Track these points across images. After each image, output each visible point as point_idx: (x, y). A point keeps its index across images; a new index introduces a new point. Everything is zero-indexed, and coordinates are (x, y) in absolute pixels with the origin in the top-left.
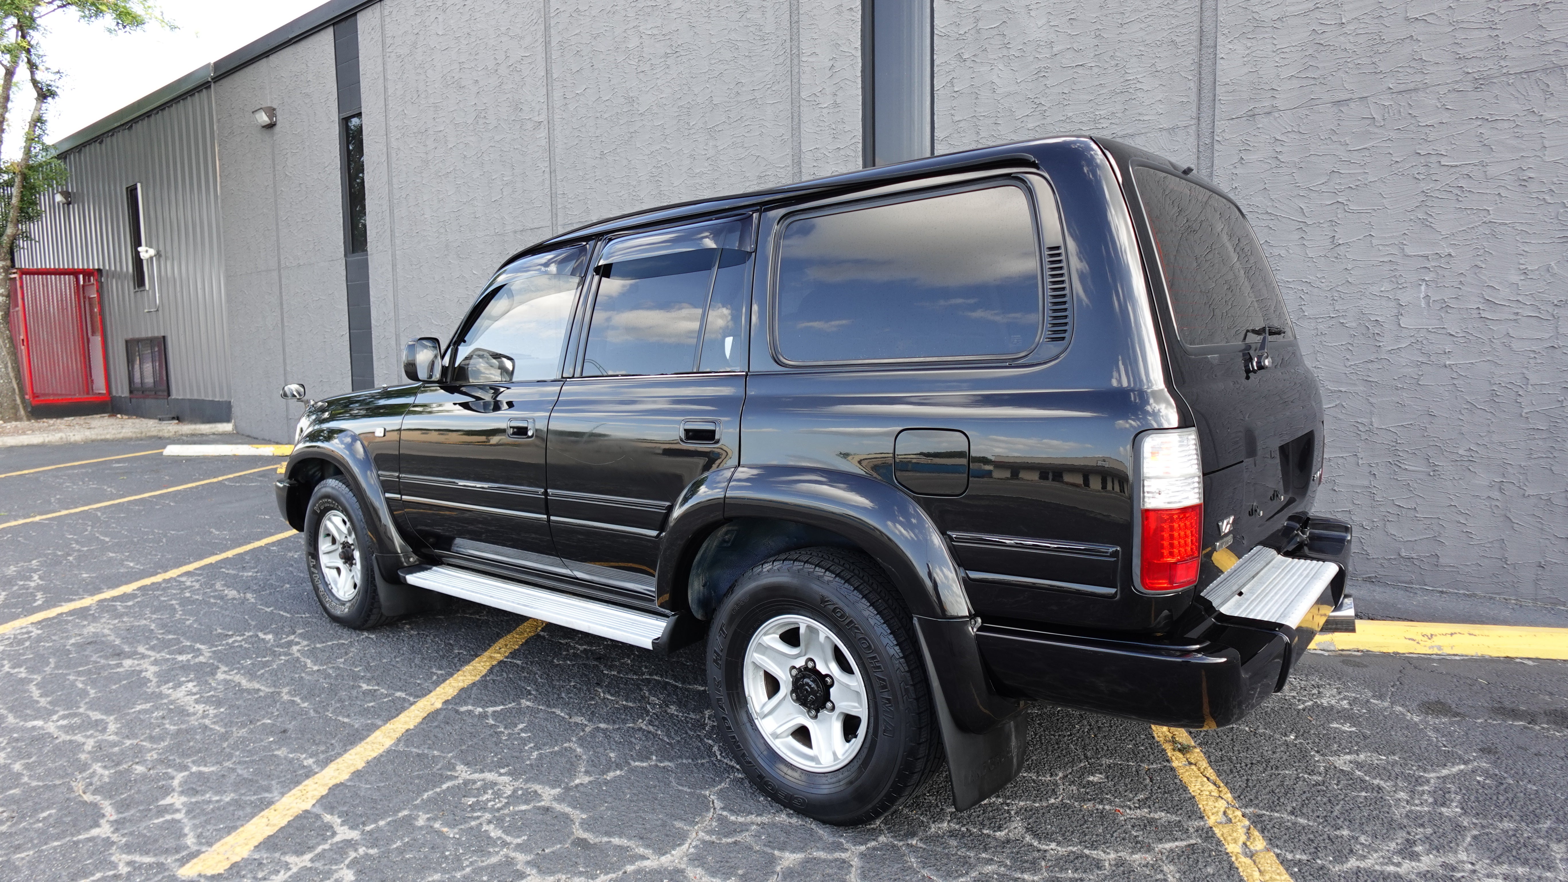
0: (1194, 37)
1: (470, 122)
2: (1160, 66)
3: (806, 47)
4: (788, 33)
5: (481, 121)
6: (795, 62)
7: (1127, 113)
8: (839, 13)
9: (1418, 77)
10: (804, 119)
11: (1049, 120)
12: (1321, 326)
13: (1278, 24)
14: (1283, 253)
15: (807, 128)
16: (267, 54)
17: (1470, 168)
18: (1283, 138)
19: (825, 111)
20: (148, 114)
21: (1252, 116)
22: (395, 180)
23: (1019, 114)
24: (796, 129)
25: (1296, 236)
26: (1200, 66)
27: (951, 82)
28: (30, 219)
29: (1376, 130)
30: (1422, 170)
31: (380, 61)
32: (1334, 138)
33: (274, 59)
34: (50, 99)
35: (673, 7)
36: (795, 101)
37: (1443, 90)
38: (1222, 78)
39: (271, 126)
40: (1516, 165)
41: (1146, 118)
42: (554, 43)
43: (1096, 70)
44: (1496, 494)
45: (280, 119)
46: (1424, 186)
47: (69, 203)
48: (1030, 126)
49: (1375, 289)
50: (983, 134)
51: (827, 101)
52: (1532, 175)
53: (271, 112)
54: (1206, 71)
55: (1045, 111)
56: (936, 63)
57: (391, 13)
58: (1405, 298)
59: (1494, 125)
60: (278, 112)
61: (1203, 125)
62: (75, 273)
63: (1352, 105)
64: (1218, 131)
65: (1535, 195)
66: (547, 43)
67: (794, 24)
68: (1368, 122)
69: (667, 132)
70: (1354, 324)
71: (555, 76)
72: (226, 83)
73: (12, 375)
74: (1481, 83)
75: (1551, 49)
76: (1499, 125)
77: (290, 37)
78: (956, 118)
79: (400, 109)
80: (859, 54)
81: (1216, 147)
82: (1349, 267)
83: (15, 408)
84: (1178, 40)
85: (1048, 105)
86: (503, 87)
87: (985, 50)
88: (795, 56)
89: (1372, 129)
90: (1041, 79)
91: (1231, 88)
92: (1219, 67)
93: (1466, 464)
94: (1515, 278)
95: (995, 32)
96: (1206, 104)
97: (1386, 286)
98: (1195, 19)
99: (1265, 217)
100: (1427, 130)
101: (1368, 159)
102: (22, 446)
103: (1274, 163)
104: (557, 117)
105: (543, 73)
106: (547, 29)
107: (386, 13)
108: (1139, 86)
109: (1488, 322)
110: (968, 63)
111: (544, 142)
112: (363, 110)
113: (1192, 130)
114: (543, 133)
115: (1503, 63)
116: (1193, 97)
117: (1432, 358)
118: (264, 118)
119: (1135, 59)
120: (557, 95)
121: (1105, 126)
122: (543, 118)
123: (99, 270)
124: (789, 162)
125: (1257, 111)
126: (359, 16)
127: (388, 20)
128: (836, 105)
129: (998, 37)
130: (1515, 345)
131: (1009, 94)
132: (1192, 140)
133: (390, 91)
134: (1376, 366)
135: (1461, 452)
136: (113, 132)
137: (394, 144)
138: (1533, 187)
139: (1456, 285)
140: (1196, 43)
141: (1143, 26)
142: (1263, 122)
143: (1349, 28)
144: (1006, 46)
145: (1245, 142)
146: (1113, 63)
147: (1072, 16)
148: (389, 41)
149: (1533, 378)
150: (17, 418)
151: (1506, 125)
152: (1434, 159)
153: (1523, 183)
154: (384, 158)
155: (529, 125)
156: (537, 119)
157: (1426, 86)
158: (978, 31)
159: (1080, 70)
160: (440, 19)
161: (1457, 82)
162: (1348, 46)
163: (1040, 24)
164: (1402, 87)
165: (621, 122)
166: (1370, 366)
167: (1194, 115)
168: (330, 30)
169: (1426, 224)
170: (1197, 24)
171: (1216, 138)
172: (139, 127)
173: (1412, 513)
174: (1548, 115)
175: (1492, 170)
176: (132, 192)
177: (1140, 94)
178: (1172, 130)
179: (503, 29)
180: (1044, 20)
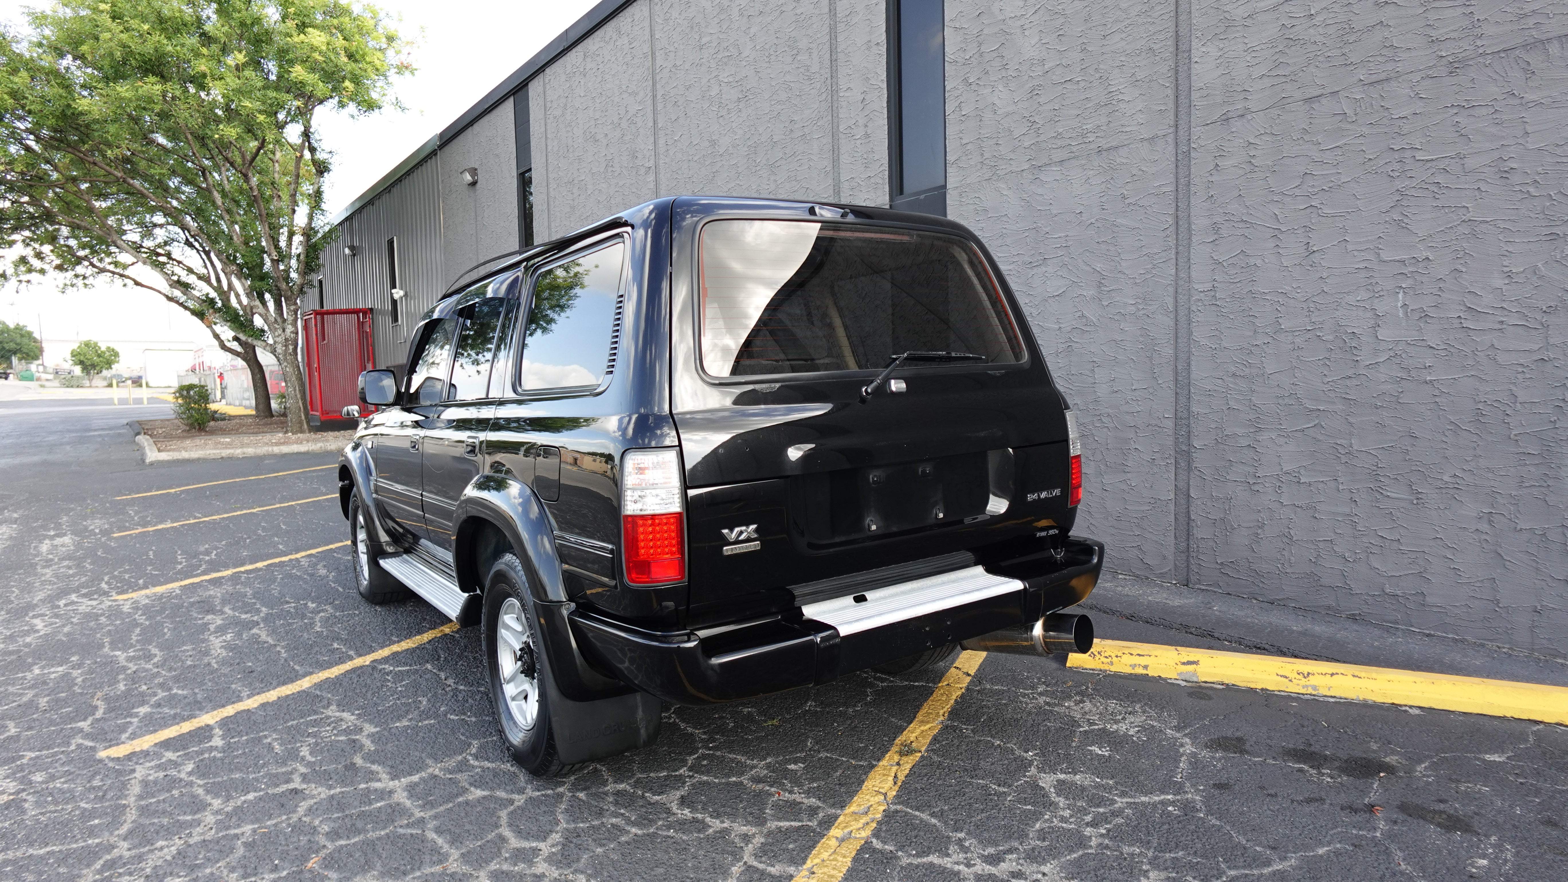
0: (1171, 42)
1: (602, 170)
2: (1140, 75)
3: (843, 83)
4: (828, 70)
5: (610, 169)
6: (835, 98)
7: (1111, 125)
8: (869, 49)
9: (1390, 66)
10: (842, 151)
11: (1042, 137)
12: (1298, 340)
13: (1249, 22)
14: (1259, 262)
15: (844, 159)
16: (471, 123)
17: (1447, 161)
18: (1257, 141)
19: (858, 142)
20: (400, 180)
21: (1226, 119)
22: (553, 224)
23: (1017, 133)
24: (836, 162)
25: (1271, 244)
26: (1177, 72)
27: (959, 106)
28: (313, 270)
29: (1349, 126)
30: (1396, 166)
31: (543, 122)
32: (1307, 138)
33: (477, 127)
34: (326, 174)
35: (743, 55)
36: (835, 135)
37: (1416, 77)
38: (1196, 84)
39: (474, 184)
40: (1496, 155)
41: (1128, 129)
42: (659, 97)
43: (1082, 84)
44: (1485, 527)
45: (481, 178)
46: (1399, 184)
47: (354, 255)
48: (1026, 144)
49: (1351, 299)
50: (986, 155)
51: (859, 133)
52: (1514, 165)
53: (474, 172)
54: (1182, 76)
55: (1039, 129)
56: (947, 89)
57: (550, 80)
58: (1382, 307)
59: (1471, 111)
60: (479, 172)
61: (1181, 132)
62: (356, 312)
63: (1324, 101)
64: (1194, 138)
65: (1517, 188)
66: (654, 97)
67: (833, 61)
68: (1340, 118)
69: (740, 170)
70: (1331, 338)
71: (660, 125)
72: (447, 149)
73: (299, 396)
74: (1455, 67)
75: (1531, 22)
76: (1477, 112)
77: (486, 107)
78: (964, 142)
79: (556, 163)
80: (885, 86)
81: (1193, 154)
82: (1325, 275)
83: (300, 423)
84: (1155, 47)
85: (1041, 123)
86: (625, 138)
87: (987, 73)
88: (834, 91)
89: (1344, 125)
90: (1035, 97)
91: (1205, 93)
92: (1193, 72)
93: (1452, 492)
94: (1499, 282)
95: (995, 54)
96: (1183, 110)
97: (1363, 295)
98: (1171, 24)
99: (1241, 225)
100: (1400, 123)
101: (1340, 159)
102: (293, 454)
103: (1248, 168)
104: (661, 162)
105: (651, 124)
106: (654, 84)
107: (547, 81)
108: (1121, 97)
109: (1471, 333)
110: (973, 87)
111: (652, 185)
112: (533, 166)
113: (1170, 139)
114: (651, 178)
115: (1479, 43)
116: (1171, 105)
117: (1414, 373)
118: (468, 178)
119: (1117, 70)
120: (661, 142)
121: (1091, 140)
122: (651, 164)
123: (371, 309)
124: (831, 191)
125: (1230, 115)
126: (530, 85)
127: (548, 87)
128: (867, 136)
129: (998, 59)
130: (1501, 358)
131: (1008, 115)
132: (1171, 148)
133: (549, 148)
134: (1355, 382)
135: (1446, 478)
136: (379, 196)
137: (552, 193)
138: (1516, 179)
139: (1435, 291)
140: (1172, 49)
141: (1123, 35)
142: (1236, 125)
143: (1319, 19)
144: (1005, 67)
145: (1219, 148)
146: (1098, 76)
147: (1061, 32)
148: (549, 105)
149: (1522, 396)
150: (302, 431)
151: (1484, 111)
152: (1408, 154)
153: (1505, 175)
154: (545, 206)
155: (642, 171)
156: (647, 165)
157: (1399, 74)
158: (981, 55)
159: (1068, 86)
160: (582, 83)
161: (1430, 68)
162: (1318, 38)
163: (1033, 43)
164: (1374, 78)
165: (707, 163)
166: (1348, 382)
167: (1172, 123)
168: (511, 99)
169: (1401, 226)
170: (1172, 29)
171: (1193, 145)
172: (395, 190)
173: (1395, 545)
174: (1529, 96)
175: (1470, 163)
176: (391, 243)
177: (1122, 105)
178: (1152, 140)
179: (624, 87)
180: (1036, 39)
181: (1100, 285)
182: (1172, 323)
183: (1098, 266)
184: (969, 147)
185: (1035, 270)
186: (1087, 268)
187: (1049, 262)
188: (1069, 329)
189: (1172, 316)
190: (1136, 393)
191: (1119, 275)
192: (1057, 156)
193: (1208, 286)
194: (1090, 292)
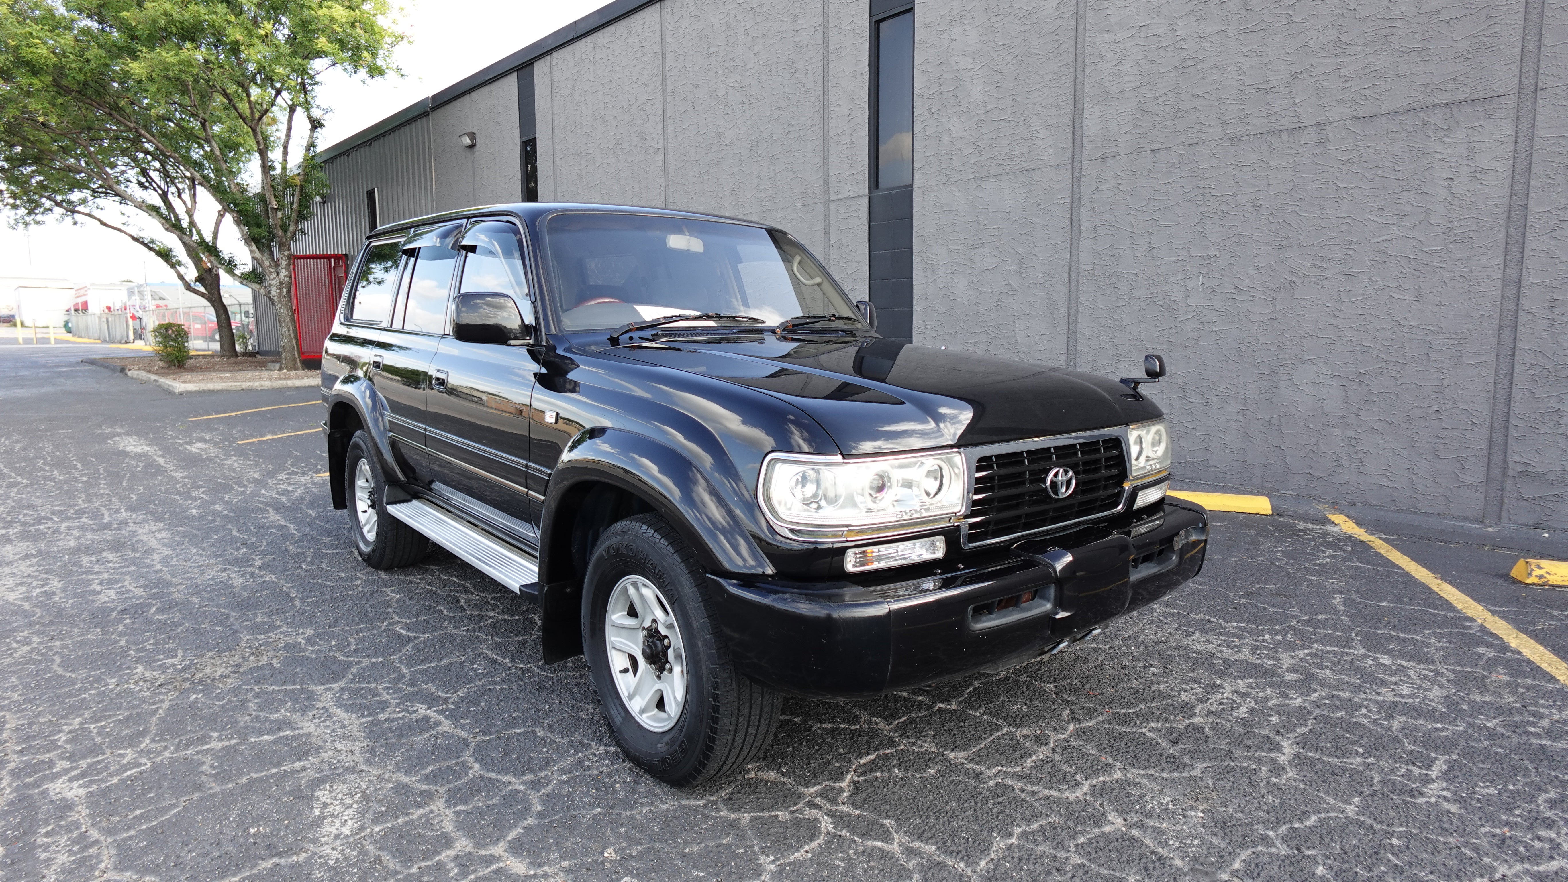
0: (1071, 102)
1: (611, 147)
2: (1051, 122)
3: (833, 100)
4: (821, 89)
5: (619, 147)
6: (826, 110)
7: (1031, 154)
8: (854, 76)
9: (1199, 135)
10: (831, 152)
11: (983, 157)
12: (1142, 304)
13: (1120, 96)
14: (1121, 253)
15: (833, 158)
16: (469, 91)
17: (1228, 197)
18: (1122, 174)
19: (845, 146)
20: (383, 135)
21: (1104, 158)
22: (559, 189)
23: (966, 152)
24: (826, 160)
25: (1128, 241)
26: (1074, 123)
27: (924, 128)
29: (1176, 170)
30: (1201, 198)
31: (549, 99)
32: (1151, 175)
33: (475, 95)
34: (320, 129)
35: (748, 67)
36: (825, 138)
37: (1213, 144)
38: (1087, 133)
39: (472, 146)
40: (1253, 196)
41: (1042, 158)
42: (668, 91)
43: (1012, 123)
44: (1240, 418)
45: (479, 141)
46: (1202, 209)
47: (324, 203)
48: (972, 161)
49: (1173, 279)
50: (943, 166)
51: (846, 140)
52: (1262, 203)
53: (472, 136)
54: (1077, 126)
55: (981, 151)
56: (915, 114)
57: (557, 63)
58: (1190, 284)
59: (1241, 168)
60: (477, 136)
61: (1076, 164)
62: (328, 257)
63: (1162, 153)
64: (1084, 168)
65: (1263, 217)
66: (664, 90)
67: (825, 83)
68: (1170, 164)
69: (743, 159)
70: (1161, 303)
71: (669, 115)
72: (440, 112)
73: (293, 336)
74: (1235, 140)
75: (1274, 118)
76: (1244, 169)
77: (487, 79)
78: (927, 154)
79: (563, 136)
80: (867, 106)
81: (1083, 179)
82: (1159, 263)
83: (295, 360)
84: (1061, 104)
85: (983, 147)
86: (634, 122)
87: (945, 106)
88: (825, 106)
89: (1173, 169)
90: (979, 128)
91: (1092, 139)
92: (1085, 124)
93: (1224, 397)
94: (1252, 272)
95: (951, 94)
96: (1077, 148)
97: (1180, 276)
98: (1071, 90)
99: (1111, 228)
100: (1204, 171)
101: (1170, 190)
103: (1117, 191)
104: (670, 145)
105: (661, 113)
106: (664, 79)
107: (554, 63)
108: (1037, 135)
109: (1238, 302)
110: (935, 115)
111: (661, 164)
112: (537, 136)
113: (1069, 167)
114: (660, 157)
115: (1247, 127)
116: (1070, 144)
117: (1206, 326)
118: (467, 141)
119: (1035, 117)
120: (670, 129)
121: (1017, 162)
122: (660, 145)
123: (346, 255)
124: (822, 182)
125: (1107, 155)
126: (535, 64)
127: (555, 68)
128: (852, 142)
129: (953, 97)
130: (1253, 317)
131: (959, 138)
132: (1069, 173)
133: (556, 123)
134: (1174, 331)
135: (1222, 389)
136: (357, 147)
137: (558, 162)
138: (1263, 211)
139: (1219, 276)
140: (1072, 107)
141: (1041, 93)
142: (1110, 162)
143: (1161, 100)
144: (958, 104)
145: (1100, 177)
146: (1023, 118)
147: (998, 85)
148: (556, 84)
149: (1262, 340)
151: (1248, 169)
152: (1207, 191)
153: (1257, 208)
154: (551, 173)
155: (651, 151)
156: (656, 146)
157: (1204, 141)
158: (941, 93)
159: (1002, 123)
160: (592, 69)
161: (1221, 139)
162: (1160, 113)
163: (979, 89)
164: (1190, 142)
165: (713, 150)
166: (1170, 331)
167: (1070, 156)
168: (515, 75)
169: (1202, 235)
170: (1072, 93)
171: (1083, 173)
172: (376, 144)
173: (1193, 432)
174: (1272, 163)
175: (1240, 199)
176: (371, 195)
177: (1038, 141)
178: (1057, 167)
179: (634, 79)
180: (981, 87)
181: (1020, 263)
182: (1067, 291)
183: (1020, 250)
184: (930, 159)
185: (976, 250)
186: (1012, 251)
187: (986, 245)
188: (999, 292)
189: (1067, 286)
190: (1042, 337)
191: (1034, 257)
192: (994, 171)
193: (1090, 267)
194: (1014, 268)
